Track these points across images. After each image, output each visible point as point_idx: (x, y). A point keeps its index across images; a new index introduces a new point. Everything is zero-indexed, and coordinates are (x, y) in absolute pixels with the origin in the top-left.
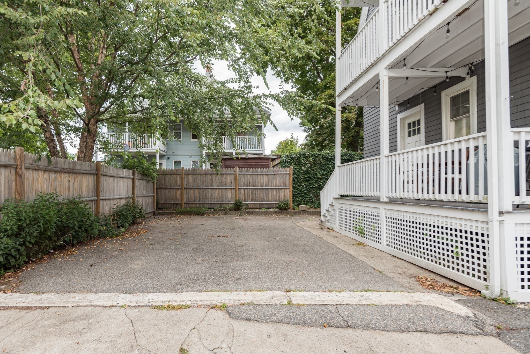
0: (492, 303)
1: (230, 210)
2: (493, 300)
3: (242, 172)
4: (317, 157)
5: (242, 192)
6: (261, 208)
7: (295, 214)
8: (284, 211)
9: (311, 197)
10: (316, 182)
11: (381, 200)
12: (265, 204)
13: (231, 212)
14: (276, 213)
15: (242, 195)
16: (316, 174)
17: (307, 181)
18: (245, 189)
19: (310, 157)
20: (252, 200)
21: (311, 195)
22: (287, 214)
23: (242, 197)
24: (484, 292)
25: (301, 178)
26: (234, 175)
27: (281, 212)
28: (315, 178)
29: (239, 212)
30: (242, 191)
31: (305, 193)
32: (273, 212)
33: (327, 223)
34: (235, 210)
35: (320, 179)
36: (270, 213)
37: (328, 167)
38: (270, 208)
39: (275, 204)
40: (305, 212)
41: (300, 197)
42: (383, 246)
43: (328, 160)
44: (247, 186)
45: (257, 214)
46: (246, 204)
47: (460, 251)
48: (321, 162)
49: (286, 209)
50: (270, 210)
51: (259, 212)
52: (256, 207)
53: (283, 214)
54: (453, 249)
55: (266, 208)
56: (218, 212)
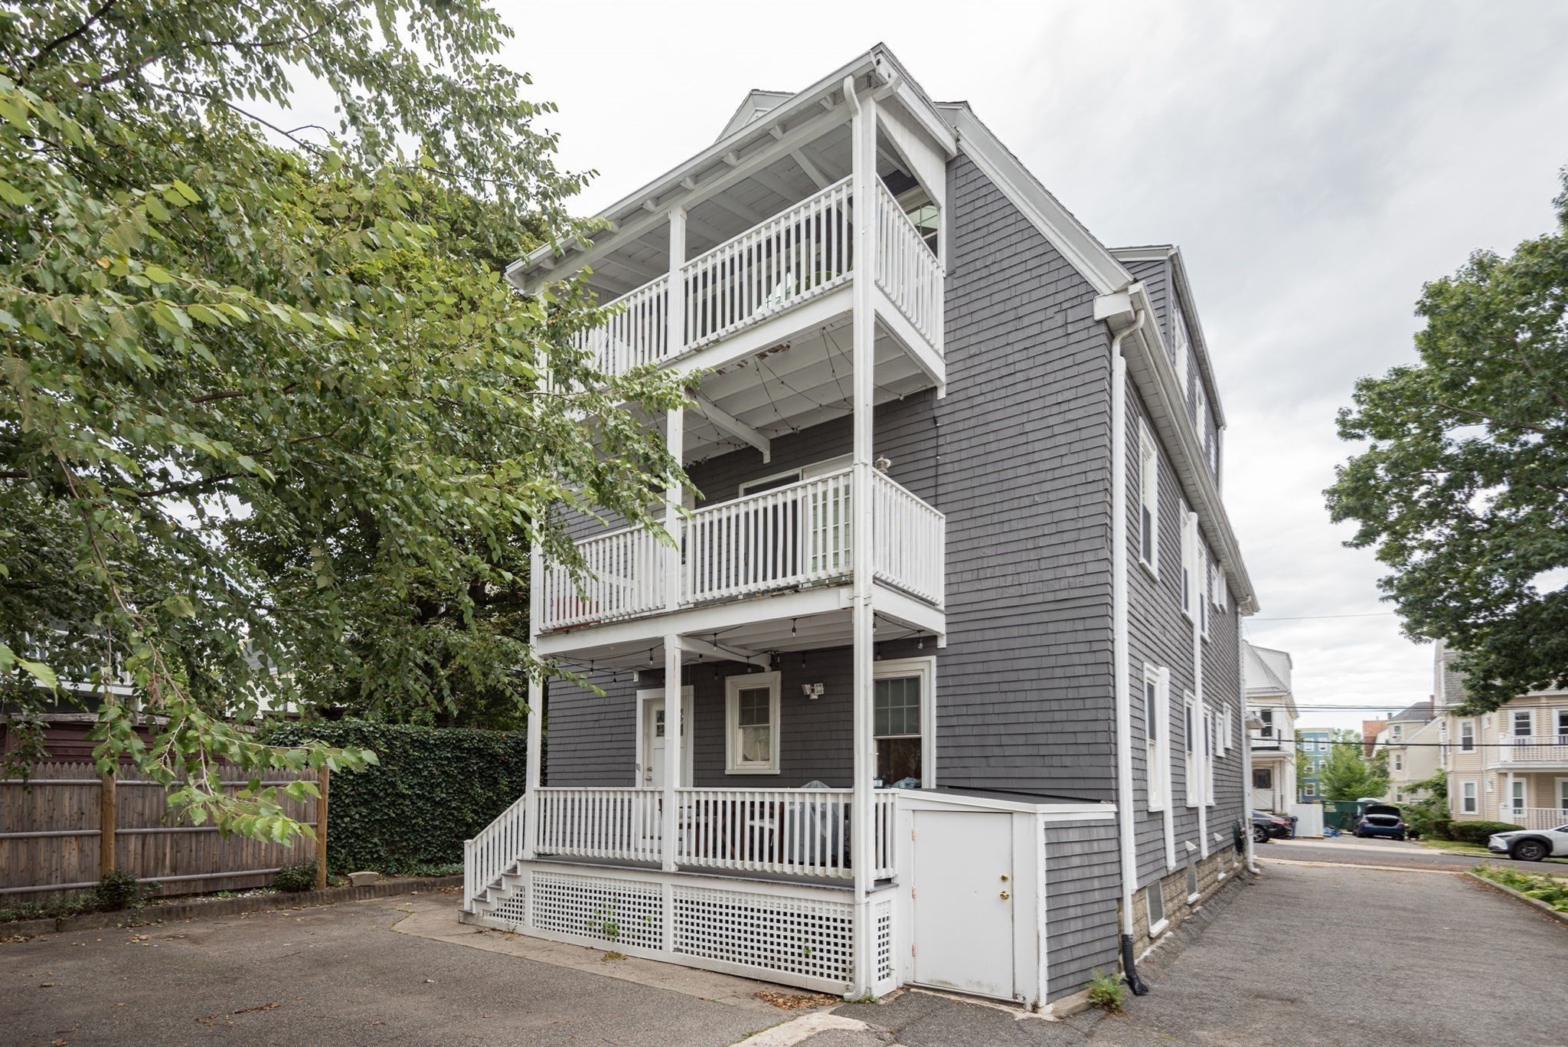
0: (860, 1006)
1: (87, 910)
2: (859, 1002)
3: (133, 777)
4: (396, 739)
5: (132, 847)
6: (214, 893)
7: (338, 897)
8: (302, 894)
9: (376, 845)
10: (393, 804)
11: (665, 869)
12: (229, 878)
13: (87, 919)
14: (275, 901)
15: (129, 858)
16: (393, 785)
17: (365, 803)
18: (145, 835)
19: (376, 738)
20: (174, 870)
21: (376, 840)
22: (314, 900)
23: (132, 862)
24: (847, 995)
25: (347, 796)
26: (95, 790)
27: (293, 899)
28: (388, 795)
29: (125, 916)
30: (133, 844)
31: (358, 836)
32: (265, 901)
33: (487, 918)
34: (103, 909)
35: (404, 796)
36: (255, 906)
37: (426, 767)
38: (248, 890)
39: (266, 874)
40: (368, 890)
41: (343, 847)
42: (668, 954)
43: (426, 750)
44: (157, 824)
45: (203, 912)
46: (150, 884)
47: (810, 945)
48: (406, 751)
49: (306, 887)
50: (247, 895)
51: (211, 905)
52: (192, 890)
53: (299, 903)
54: (802, 943)
55: (231, 891)
56: (18, 928)
